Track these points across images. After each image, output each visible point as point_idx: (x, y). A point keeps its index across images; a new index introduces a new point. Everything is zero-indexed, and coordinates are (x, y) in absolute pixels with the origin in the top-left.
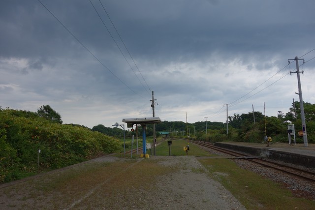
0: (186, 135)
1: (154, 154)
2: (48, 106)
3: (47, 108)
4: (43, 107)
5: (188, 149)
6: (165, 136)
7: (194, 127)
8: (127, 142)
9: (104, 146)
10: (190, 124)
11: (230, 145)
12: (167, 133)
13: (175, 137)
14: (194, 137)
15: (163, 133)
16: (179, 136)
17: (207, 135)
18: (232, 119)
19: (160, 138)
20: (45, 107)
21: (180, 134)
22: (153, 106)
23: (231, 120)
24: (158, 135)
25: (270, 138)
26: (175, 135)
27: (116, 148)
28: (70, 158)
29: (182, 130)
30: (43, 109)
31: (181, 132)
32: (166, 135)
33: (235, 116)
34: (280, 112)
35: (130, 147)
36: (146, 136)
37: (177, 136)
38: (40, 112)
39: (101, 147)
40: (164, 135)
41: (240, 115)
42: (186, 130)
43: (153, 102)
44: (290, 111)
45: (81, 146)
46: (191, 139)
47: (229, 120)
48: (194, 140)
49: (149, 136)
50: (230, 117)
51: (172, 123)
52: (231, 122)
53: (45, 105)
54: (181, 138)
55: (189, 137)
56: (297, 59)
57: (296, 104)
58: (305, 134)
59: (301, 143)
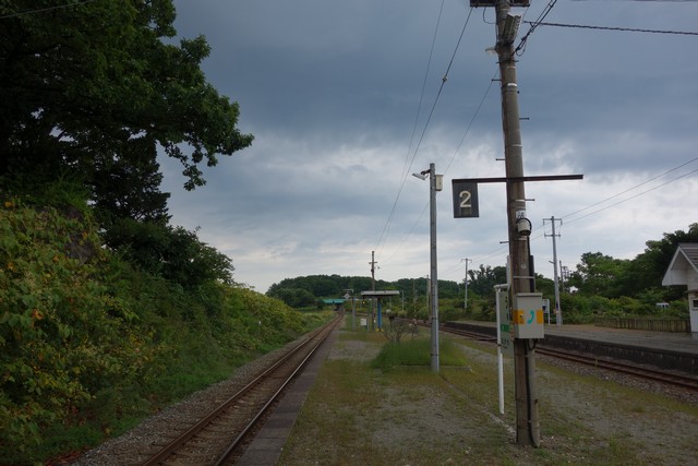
6: (335, 307)
10: (388, 284)
12: (341, 301)
15: (330, 301)
16: (366, 310)
18: (476, 277)
23: (473, 278)
24: (321, 306)
32: (338, 305)
33: (483, 269)
37: (361, 309)
40: (332, 304)
41: (492, 269)
44: (576, 270)
47: (469, 278)
50: (471, 273)
51: (349, 280)
52: (473, 282)
55: (388, 311)
56: (552, 219)
57: (587, 258)
58: (558, 312)
59: (555, 323)
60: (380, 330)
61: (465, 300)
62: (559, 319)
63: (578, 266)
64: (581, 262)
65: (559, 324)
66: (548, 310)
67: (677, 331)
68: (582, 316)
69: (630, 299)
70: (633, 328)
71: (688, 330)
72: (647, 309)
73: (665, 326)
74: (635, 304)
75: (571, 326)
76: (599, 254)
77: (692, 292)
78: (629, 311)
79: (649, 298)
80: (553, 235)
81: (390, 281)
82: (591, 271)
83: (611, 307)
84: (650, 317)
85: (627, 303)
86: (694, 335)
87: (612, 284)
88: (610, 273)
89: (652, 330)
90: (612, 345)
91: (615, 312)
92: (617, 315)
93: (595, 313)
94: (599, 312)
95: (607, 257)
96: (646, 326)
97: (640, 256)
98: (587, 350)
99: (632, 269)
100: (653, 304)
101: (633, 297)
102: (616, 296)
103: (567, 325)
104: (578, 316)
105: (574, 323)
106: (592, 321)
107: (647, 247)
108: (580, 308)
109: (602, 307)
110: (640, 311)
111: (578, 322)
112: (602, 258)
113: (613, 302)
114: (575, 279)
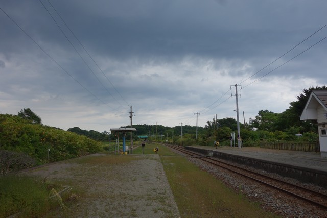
0: (164, 139)
1: (131, 153)
2: (28, 109)
3: (28, 111)
4: (23, 110)
5: (157, 150)
6: (144, 140)
7: (172, 131)
8: (107, 145)
9: (90, 148)
10: (170, 128)
11: (193, 148)
12: (146, 136)
13: (154, 141)
14: (171, 141)
15: (142, 137)
17: (181, 139)
18: (211, 124)
19: (139, 142)
20: (25, 111)
21: (159, 138)
22: (131, 117)
24: (137, 139)
25: (218, 142)
26: (154, 139)
27: (99, 150)
28: (67, 156)
29: (161, 134)
30: (23, 111)
31: (160, 136)
32: (145, 138)
33: (214, 120)
34: (251, 118)
35: (110, 149)
38: (21, 115)
39: (88, 149)
40: (143, 138)
42: (164, 134)
43: (131, 114)
44: (255, 119)
45: (74, 147)
46: (169, 143)
47: (208, 125)
48: (171, 144)
49: (127, 139)
50: (208, 122)
51: (151, 126)
52: (210, 127)
53: (26, 109)
54: (159, 142)
55: (167, 141)
56: (236, 86)
57: (261, 113)
58: (239, 140)
59: (238, 146)
60: (124, 153)
61: (197, 135)
62: (239, 144)
63: (257, 117)
64: (258, 115)
65: (240, 147)
66: (234, 139)
67: (309, 150)
68: (254, 142)
69: (281, 132)
70: (282, 149)
71: (317, 150)
72: (291, 137)
73: (302, 148)
74: (284, 134)
75: (247, 148)
76: (267, 111)
77: (321, 124)
78: (280, 139)
79: (292, 131)
80: (236, 95)
82: (263, 120)
83: (270, 137)
84: (292, 142)
85: (279, 134)
87: (273, 125)
88: (272, 120)
89: (293, 150)
90: (266, 162)
91: (272, 140)
92: (274, 141)
93: (262, 140)
94: (264, 139)
95: (271, 112)
96: (290, 147)
97: (287, 110)
98: (250, 165)
99: (283, 117)
100: (294, 134)
101: (283, 131)
102: (274, 131)
103: (244, 148)
104: (252, 142)
106: (259, 145)
107: (290, 105)
109: (265, 137)
110: (287, 139)
111: (251, 146)
112: (268, 113)
113: (272, 134)
114: (255, 123)
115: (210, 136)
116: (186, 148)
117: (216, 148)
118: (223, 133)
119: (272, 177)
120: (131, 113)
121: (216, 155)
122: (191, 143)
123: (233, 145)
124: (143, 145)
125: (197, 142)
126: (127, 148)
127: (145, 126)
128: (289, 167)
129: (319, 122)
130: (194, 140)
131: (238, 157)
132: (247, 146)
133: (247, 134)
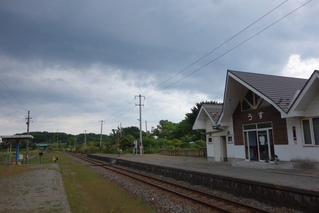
0: (66, 147)
1: (26, 163)
6: (43, 148)
7: (75, 139)
10: (73, 136)
12: (46, 145)
13: (55, 149)
14: (74, 149)
15: (41, 145)
16: (58, 149)
17: (85, 147)
18: (116, 132)
19: (37, 151)
21: (60, 146)
22: (28, 123)
23: (114, 133)
24: (34, 148)
25: (121, 150)
26: (55, 147)
29: (63, 142)
31: (62, 144)
32: (45, 147)
33: (119, 129)
34: (153, 127)
36: (20, 149)
40: (41, 147)
42: (67, 142)
46: (71, 151)
47: (113, 133)
48: (74, 152)
49: (23, 148)
50: (113, 130)
51: (52, 134)
54: (60, 150)
55: (69, 149)
56: (140, 96)
57: (162, 122)
58: (141, 147)
59: (139, 153)
60: (16, 164)
61: (101, 143)
62: (141, 151)
63: (158, 126)
64: (159, 124)
65: (141, 154)
66: (136, 146)
67: (199, 156)
68: (154, 149)
69: (177, 140)
70: (178, 155)
71: (205, 156)
72: (185, 145)
73: (193, 154)
74: (180, 142)
76: (167, 121)
77: (208, 133)
78: (177, 146)
79: (186, 139)
80: (140, 105)
81: (75, 135)
82: (163, 129)
83: (168, 144)
84: (186, 149)
85: (176, 142)
86: (208, 158)
87: (171, 134)
88: (171, 129)
89: (187, 156)
91: (170, 147)
92: (171, 148)
93: (161, 147)
94: (163, 147)
95: (170, 122)
96: (184, 154)
97: (183, 120)
98: (150, 171)
99: (180, 127)
100: (188, 142)
101: (179, 139)
102: (172, 139)
103: (146, 155)
104: (152, 149)
105: (150, 153)
106: (159, 152)
107: (186, 116)
108: (153, 145)
109: (164, 144)
110: (182, 146)
111: (152, 153)
112: (168, 123)
113: (170, 142)
114: (156, 132)
115: (114, 143)
116: (89, 156)
117: (119, 156)
118: (127, 141)
119: (168, 181)
120: (28, 119)
121: (119, 162)
122: (95, 151)
123: (135, 153)
124: (41, 154)
125: (100, 150)
126: (21, 157)
127: (45, 133)
128: (182, 171)
129: (207, 131)
130: (98, 148)
131: (139, 163)
132: (148, 153)
133: (148, 142)
